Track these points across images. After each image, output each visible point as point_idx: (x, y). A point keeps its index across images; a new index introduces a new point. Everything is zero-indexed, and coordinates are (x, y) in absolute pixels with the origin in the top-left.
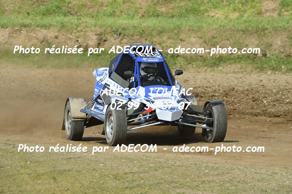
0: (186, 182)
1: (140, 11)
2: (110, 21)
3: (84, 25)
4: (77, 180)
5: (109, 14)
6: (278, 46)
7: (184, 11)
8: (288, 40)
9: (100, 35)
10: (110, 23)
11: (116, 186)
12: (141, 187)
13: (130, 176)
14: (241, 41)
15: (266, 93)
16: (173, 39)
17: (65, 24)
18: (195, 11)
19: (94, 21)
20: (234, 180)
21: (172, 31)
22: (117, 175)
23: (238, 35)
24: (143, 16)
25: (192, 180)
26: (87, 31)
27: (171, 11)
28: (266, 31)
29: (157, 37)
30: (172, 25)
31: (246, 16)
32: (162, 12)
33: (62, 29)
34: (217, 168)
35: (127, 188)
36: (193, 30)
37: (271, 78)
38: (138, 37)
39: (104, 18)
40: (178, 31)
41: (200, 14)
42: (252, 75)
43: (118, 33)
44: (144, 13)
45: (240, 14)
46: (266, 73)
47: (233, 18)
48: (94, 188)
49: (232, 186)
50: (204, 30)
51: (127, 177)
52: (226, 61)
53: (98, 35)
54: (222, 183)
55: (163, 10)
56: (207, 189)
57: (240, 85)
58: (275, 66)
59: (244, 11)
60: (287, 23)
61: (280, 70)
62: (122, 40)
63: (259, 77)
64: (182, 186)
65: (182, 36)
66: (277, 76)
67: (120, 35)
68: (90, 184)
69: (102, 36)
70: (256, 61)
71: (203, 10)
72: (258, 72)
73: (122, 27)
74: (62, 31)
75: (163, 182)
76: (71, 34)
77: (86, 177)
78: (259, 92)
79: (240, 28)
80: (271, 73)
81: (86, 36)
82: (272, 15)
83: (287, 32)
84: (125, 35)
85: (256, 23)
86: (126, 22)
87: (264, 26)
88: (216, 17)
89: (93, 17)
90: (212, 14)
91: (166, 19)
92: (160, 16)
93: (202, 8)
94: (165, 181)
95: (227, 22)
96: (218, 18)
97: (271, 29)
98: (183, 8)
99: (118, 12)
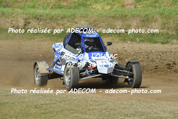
0: (79, 110)
1: (50, 5)
2: (32, 11)
3: (16, 13)
4: (12, 108)
5: (31, 6)
6: (134, 26)
7: (77, 5)
8: (141, 23)
9: (26, 19)
10: (32, 12)
11: (36, 112)
12: (52, 112)
13: (45, 106)
14: (112, 23)
15: (127, 55)
16: (71, 22)
17: (4, 13)
18: (84, 5)
19: (22, 11)
20: (108, 108)
21: (70, 17)
22: (37, 106)
23: (110, 20)
24: (52, 8)
25: (82, 108)
26: (18, 17)
27: (69, 5)
28: (127, 17)
29: (61, 21)
30: (70, 13)
31: (115, 7)
32: (63, 6)
33: (2, 16)
34: (98, 101)
35: (43, 113)
36: (82, 16)
37: (130, 46)
38: (49, 21)
39: (28, 9)
40: (74, 17)
41: (87, 7)
42: (118, 44)
43: (37, 18)
44: (53, 6)
45: (111, 7)
46: (127, 43)
47: (107, 9)
48: (22, 114)
49: (107, 112)
50: (89, 16)
51: (43, 107)
52: (102, 35)
53: (24, 19)
54: (100, 110)
55: (65, 4)
56: (92, 114)
57: (111, 50)
58: (133, 38)
59: (114, 5)
60: (140, 12)
61: (135, 41)
62: (39, 22)
63: (123, 45)
64: (76, 112)
65: (76, 20)
66: (134, 44)
67: (38, 19)
68: (20, 111)
69: (27, 20)
70: (121, 35)
71: (89, 4)
72: (122, 42)
73: (40, 14)
74: (3, 17)
75: (64, 110)
76: (8, 19)
77: (17, 107)
78: (123, 54)
79: (111, 15)
80: (130, 43)
81: (17, 20)
82: (130, 7)
83: (139, 17)
84: (41, 19)
85: (121, 12)
86: (42, 11)
87: (126, 13)
88: (97, 8)
89: (21, 8)
90: (94, 7)
91: (66, 10)
92: (63, 8)
93: (88, 3)
94: (66, 109)
95: (104, 11)
96: (98, 9)
97: (130, 16)
98: (77, 3)
99: (37, 5)
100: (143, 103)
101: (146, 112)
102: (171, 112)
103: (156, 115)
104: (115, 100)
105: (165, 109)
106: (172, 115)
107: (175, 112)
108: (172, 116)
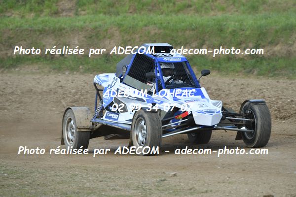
8: (86, 40)
14: (38, 42)
15: (64, 94)
20: (34, 183)
23: (35, 36)
28: (63, 31)
31: (42, 15)
34: (17, 171)
37: (69, 78)
42: (50, 76)
45: (36, 15)
46: (64, 74)
47: (30, 18)
49: (32, 190)
54: (21, 186)
56: (7, 193)
58: (73, 66)
59: (41, 11)
60: (84, 23)
61: (78, 70)
63: (57, 77)
66: (76, 76)
70: (54, 61)
72: (56, 73)
78: (57, 93)
79: (36, 29)
80: (69, 74)
83: (84, 31)
85: (53, 23)
87: (61, 25)
88: (12, 17)
90: (7, 14)
95: (24, 22)
96: (14, 19)
97: (68, 29)
100: (93, 173)
101: (97, 188)
102: (138, 187)
103: (113, 193)
104: (45, 170)
105: (129, 182)
106: (140, 192)
107: (145, 186)
108: (140, 194)
